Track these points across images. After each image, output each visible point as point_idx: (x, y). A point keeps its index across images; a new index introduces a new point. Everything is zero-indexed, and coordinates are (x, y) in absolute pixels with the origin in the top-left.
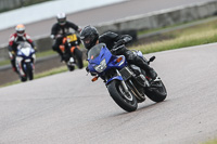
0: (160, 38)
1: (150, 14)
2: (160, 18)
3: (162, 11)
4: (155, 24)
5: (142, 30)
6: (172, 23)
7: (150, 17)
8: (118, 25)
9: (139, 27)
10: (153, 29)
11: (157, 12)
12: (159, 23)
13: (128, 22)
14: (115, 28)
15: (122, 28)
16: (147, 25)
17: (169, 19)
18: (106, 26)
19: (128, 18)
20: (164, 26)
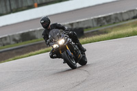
0: (99, 33)
1: (92, 18)
2: (98, 20)
3: (100, 16)
4: (95, 25)
5: (87, 28)
6: (106, 23)
8: (72, 24)
9: (86, 26)
10: (94, 27)
11: (96, 17)
12: (98, 24)
13: (78, 23)
15: (74, 27)
16: (91, 25)
17: (104, 21)
20: (101, 26)
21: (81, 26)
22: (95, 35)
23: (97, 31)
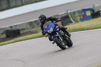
1: (26, 22)
2: (31, 23)
3: (32, 20)
4: (28, 27)
5: (22, 29)
6: (36, 26)
7: (26, 23)
8: (11, 27)
9: (21, 28)
10: (27, 29)
11: (29, 21)
12: (30, 26)
13: (16, 26)
14: (10, 29)
15: (13, 29)
16: (25, 27)
17: (35, 24)
18: (6, 28)
19: (16, 24)
20: (33, 28)
21: (18, 28)
22: (28, 34)
23: (30, 32)
